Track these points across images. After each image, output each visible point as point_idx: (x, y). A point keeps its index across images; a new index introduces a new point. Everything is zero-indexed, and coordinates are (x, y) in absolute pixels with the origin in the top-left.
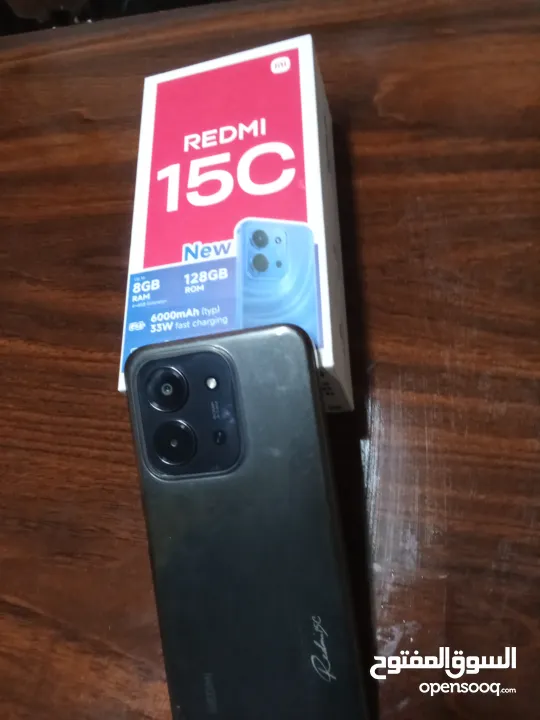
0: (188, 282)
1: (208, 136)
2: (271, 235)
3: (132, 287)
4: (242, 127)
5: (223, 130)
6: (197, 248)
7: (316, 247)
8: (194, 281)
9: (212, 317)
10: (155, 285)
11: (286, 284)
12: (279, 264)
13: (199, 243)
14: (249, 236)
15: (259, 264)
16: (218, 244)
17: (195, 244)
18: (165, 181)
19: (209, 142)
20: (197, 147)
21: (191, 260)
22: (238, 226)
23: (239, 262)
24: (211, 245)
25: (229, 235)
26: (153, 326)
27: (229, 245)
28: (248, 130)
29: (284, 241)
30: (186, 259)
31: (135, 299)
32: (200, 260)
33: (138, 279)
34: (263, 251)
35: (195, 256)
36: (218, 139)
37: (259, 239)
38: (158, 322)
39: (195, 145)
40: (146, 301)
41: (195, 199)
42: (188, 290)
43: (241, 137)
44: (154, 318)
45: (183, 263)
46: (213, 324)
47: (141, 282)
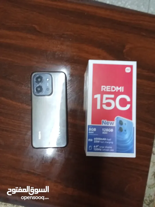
0: (103, 131)
1: (108, 88)
2: (124, 122)
3: (88, 129)
4: (117, 87)
5: (112, 87)
6: (105, 121)
7: (134, 128)
8: (105, 131)
9: (109, 141)
10: (95, 130)
11: (126, 136)
12: (125, 131)
13: (106, 120)
14: (118, 121)
15: (121, 130)
16: (111, 122)
17: (105, 120)
18: (96, 99)
19: (108, 90)
20: (105, 90)
21: (104, 125)
22: (116, 118)
23: (116, 128)
24: (109, 122)
25: (113, 120)
26: (95, 141)
27: (114, 123)
28: (119, 89)
29: (127, 125)
30: (103, 124)
31: (89, 132)
32: (106, 125)
33: (90, 127)
34: (122, 126)
35: (105, 124)
36: (111, 89)
37: (121, 123)
38: (95, 140)
39: (104, 89)
40: (92, 133)
41: (105, 107)
42: (103, 133)
43: (117, 91)
44: (95, 139)
45: (102, 125)
46: (109, 143)
47: (91, 128)
